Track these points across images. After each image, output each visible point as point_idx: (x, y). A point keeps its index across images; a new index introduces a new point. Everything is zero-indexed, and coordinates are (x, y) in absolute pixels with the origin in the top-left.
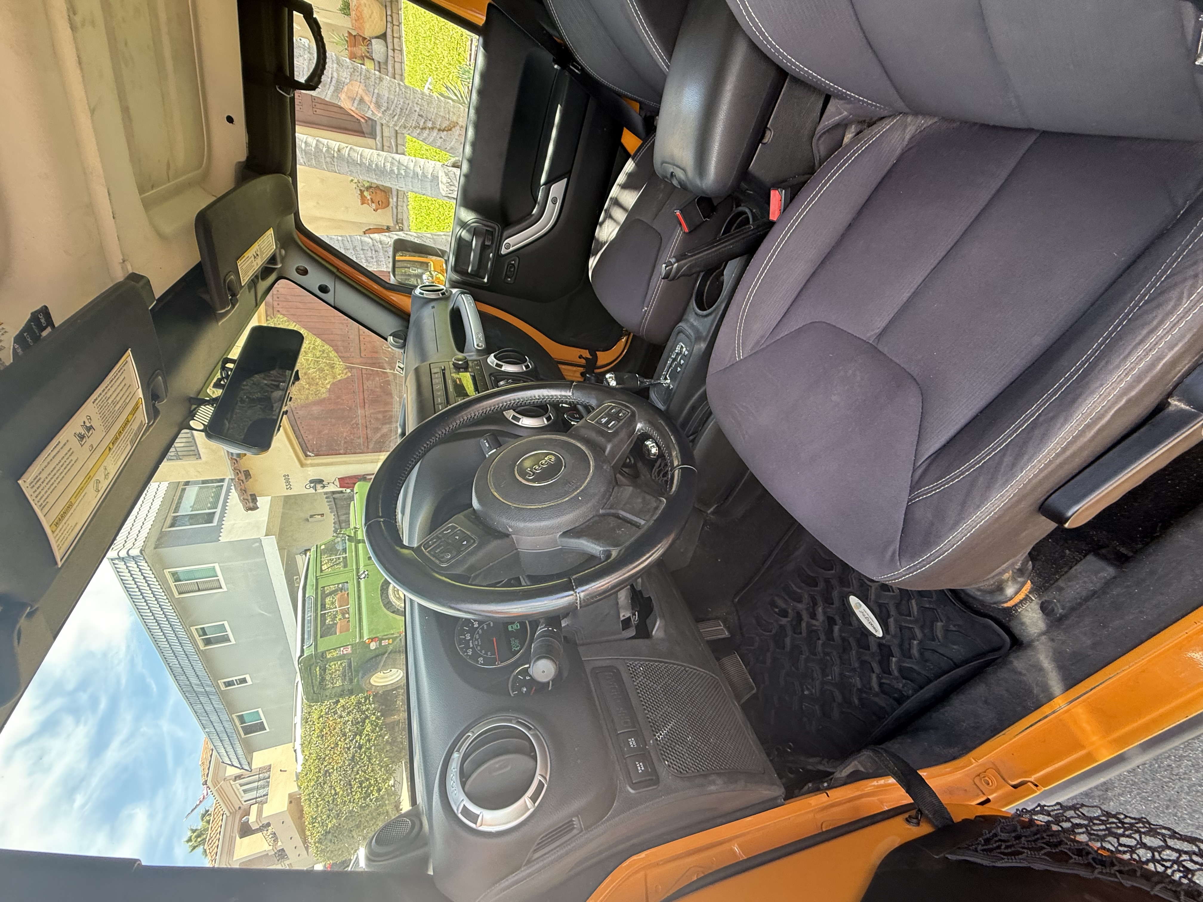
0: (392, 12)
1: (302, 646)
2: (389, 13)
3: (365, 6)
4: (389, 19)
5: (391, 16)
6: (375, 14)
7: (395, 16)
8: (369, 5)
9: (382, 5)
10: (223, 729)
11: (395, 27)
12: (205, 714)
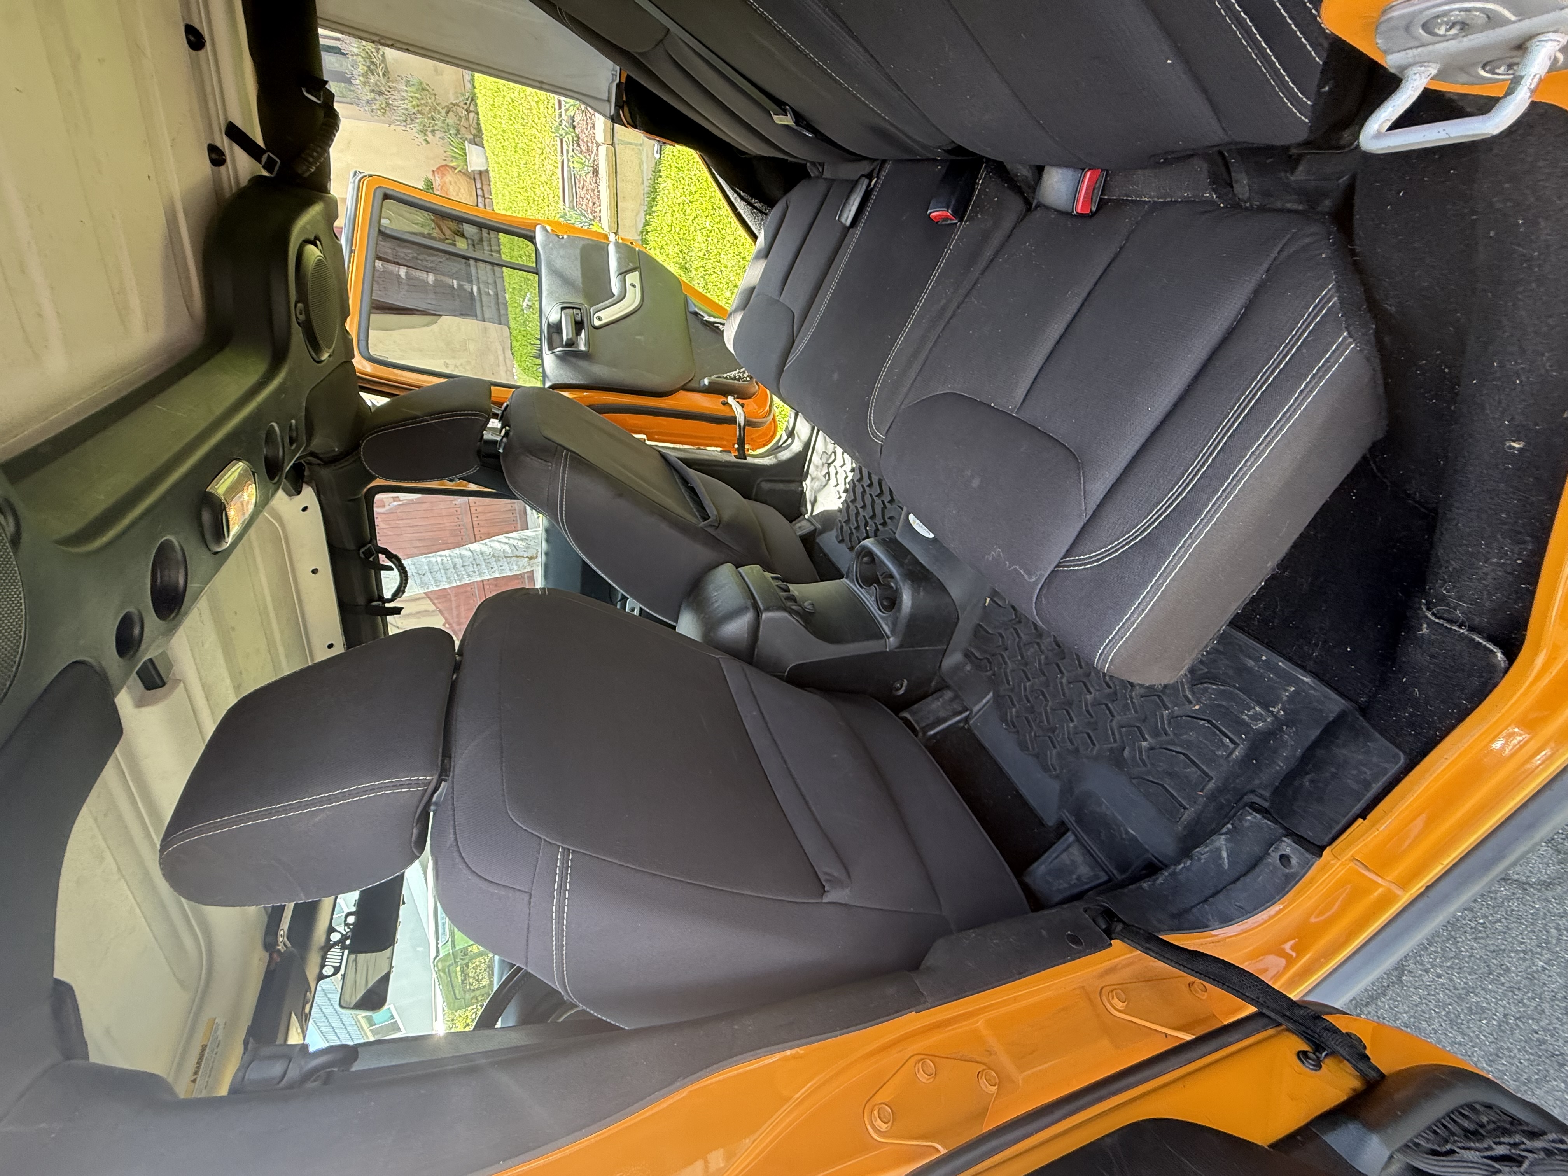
0: (482, 184)
1: (437, 944)
2: (479, 186)
3: (451, 183)
4: (480, 192)
5: (482, 189)
6: (462, 190)
7: (485, 188)
8: (455, 183)
9: (470, 178)
10: (347, 1035)
11: (487, 200)
12: (324, 1019)
